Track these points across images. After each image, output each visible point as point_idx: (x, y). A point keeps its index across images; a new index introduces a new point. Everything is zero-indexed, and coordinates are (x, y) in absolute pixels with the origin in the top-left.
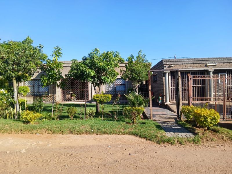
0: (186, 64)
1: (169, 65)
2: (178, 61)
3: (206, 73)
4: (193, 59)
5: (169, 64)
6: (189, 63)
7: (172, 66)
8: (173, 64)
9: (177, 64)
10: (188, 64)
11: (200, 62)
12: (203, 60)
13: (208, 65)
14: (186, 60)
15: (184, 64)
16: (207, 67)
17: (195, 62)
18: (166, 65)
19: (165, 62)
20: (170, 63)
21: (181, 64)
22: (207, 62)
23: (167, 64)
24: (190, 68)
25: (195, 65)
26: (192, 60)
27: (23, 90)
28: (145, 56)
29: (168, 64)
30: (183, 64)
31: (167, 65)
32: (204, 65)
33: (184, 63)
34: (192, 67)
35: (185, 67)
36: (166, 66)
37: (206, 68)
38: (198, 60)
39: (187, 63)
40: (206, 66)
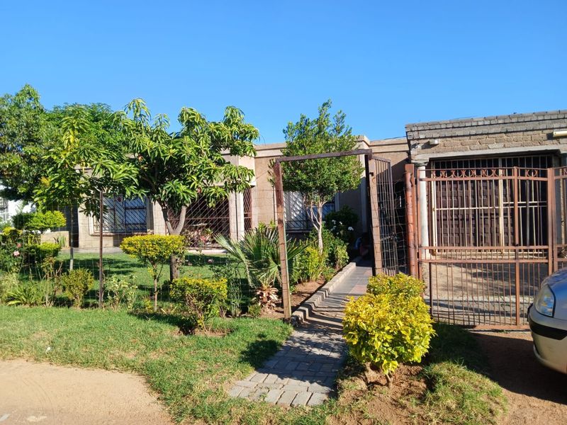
0: (482, 134)
1: (426, 141)
2: (453, 127)
3: (554, 161)
4: (504, 119)
5: (426, 138)
6: (492, 131)
7: (436, 142)
8: (440, 137)
9: (451, 137)
10: (488, 134)
11: (530, 126)
12: (540, 118)
13: (557, 133)
14: (480, 123)
15: (476, 135)
16: (555, 141)
17: (510, 128)
18: (416, 142)
19: (411, 131)
20: (429, 134)
21: (464, 136)
22: (555, 125)
23: (419, 139)
24: (495, 145)
25: (514, 136)
26: (500, 122)
27: (44, 221)
28: (343, 117)
29: (422, 137)
30: (470, 135)
31: (420, 141)
32: (543, 135)
33: (473, 132)
34: (502, 145)
35: (478, 145)
36: (415, 145)
37: (550, 146)
38: (521, 120)
39: (485, 130)
40: (550, 137)
